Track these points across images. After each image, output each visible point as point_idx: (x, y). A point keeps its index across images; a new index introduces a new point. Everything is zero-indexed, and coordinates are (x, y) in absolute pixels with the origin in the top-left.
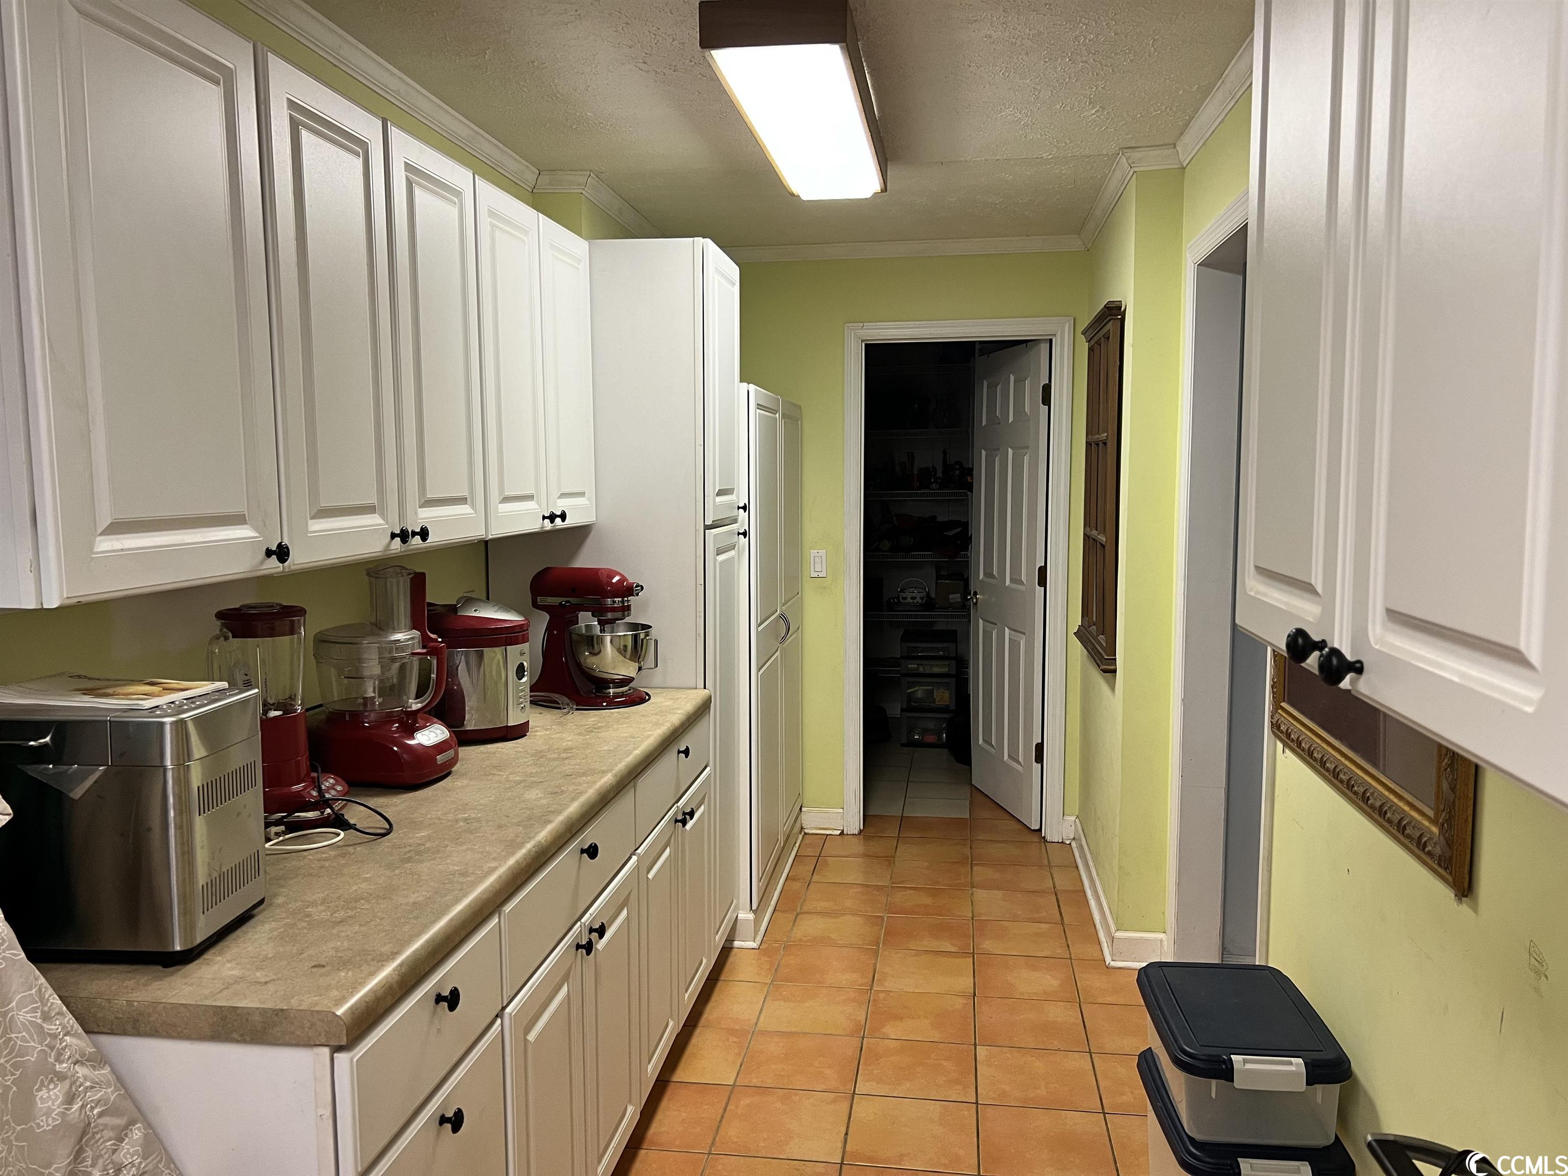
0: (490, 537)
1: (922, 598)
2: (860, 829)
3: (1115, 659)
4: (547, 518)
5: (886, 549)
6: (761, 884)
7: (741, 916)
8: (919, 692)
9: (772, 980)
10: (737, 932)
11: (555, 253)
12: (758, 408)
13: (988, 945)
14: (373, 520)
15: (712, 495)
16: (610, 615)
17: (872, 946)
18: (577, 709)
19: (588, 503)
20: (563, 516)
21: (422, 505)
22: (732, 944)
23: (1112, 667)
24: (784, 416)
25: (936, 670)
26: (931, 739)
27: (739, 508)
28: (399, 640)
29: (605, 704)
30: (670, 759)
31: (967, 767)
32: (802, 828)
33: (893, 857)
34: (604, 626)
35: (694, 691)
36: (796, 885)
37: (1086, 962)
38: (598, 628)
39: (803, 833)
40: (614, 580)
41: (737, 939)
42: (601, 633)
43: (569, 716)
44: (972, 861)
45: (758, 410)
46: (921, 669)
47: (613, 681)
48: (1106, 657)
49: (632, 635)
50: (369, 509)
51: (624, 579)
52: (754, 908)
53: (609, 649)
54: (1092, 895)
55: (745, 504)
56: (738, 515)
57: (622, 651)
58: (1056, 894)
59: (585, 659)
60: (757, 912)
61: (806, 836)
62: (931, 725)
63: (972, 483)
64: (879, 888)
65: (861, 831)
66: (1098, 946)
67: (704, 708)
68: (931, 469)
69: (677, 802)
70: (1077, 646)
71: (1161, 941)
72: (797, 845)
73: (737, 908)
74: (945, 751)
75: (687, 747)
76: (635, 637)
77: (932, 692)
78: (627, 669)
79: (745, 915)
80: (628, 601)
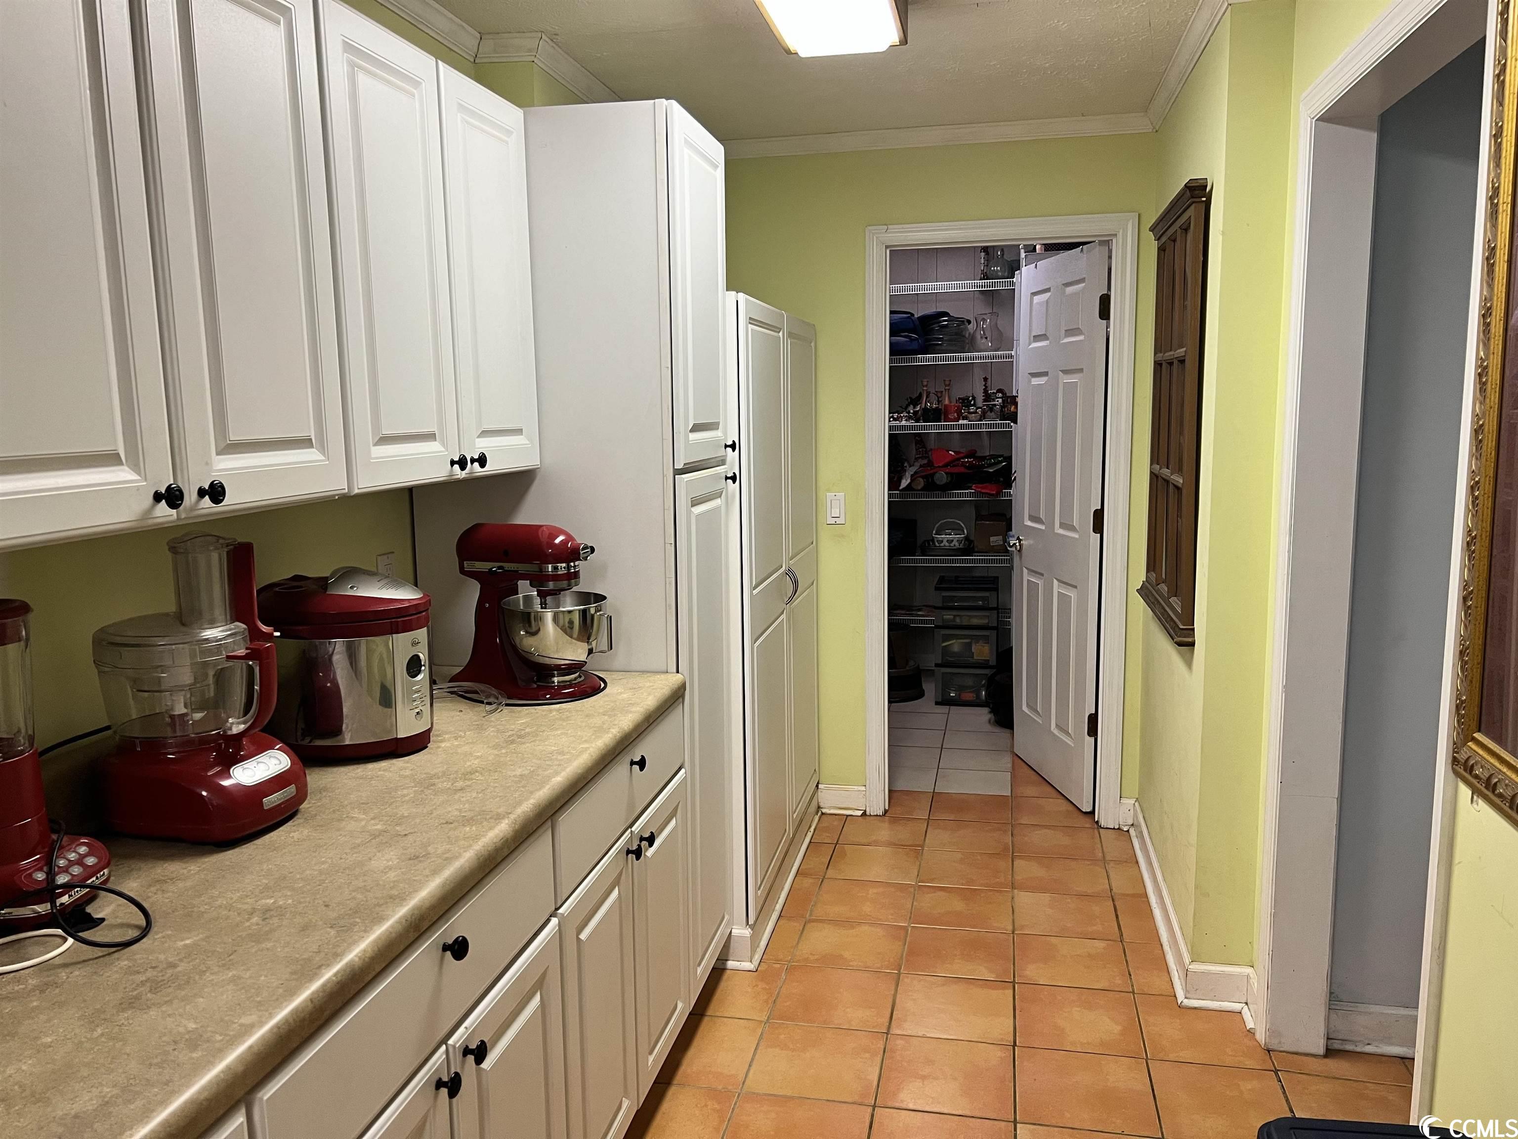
0: (356, 491)
1: (959, 541)
2: (885, 809)
3: (1193, 630)
4: (456, 463)
5: (919, 488)
6: (759, 892)
7: (736, 932)
8: (956, 646)
9: (768, 1017)
10: (731, 951)
11: (465, 117)
12: (750, 323)
13: (1033, 971)
14: (123, 475)
15: (682, 429)
16: (551, 585)
17: (892, 970)
18: (507, 705)
19: (528, 442)
20: (482, 461)
21: (223, 450)
22: (724, 964)
23: (1190, 640)
24: (791, 335)
25: (975, 622)
26: (969, 696)
27: (726, 446)
28: (207, 639)
29: (548, 696)
30: (621, 771)
31: (1008, 731)
32: (819, 807)
33: (922, 846)
34: (545, 597)
35: (663, 676)
36: (807, 882)
37: (1152, 998)
38: (538, 600)
39: (820, 814)
40: (557, 541)
41: (731, 959)
42: (542, 608)
43: (494, 717)
44: (1013, 853)
45: (750, 325)
46: (958, 620)
47: (558, 667)
48: (1182, 627)
49: (579, 610)
50: (111, 459)
51: (570, 538)
52: (751, 922)
53: (549, 626)
54: (1157, 903)
55: (734, 441)
56: (726, 456)
57: (567, 629)
58: (1113, 900)
59: (521, 640)
60: (755, 927)
61: (823, 816)
62: (969, 682)
63: (1016, 413)
64: (903, 888)
65: (886, 811)
66: (1166, 974)
67: (677, 696)
68: (971, 398)
69: (631, 826)
70: (1139, 603)
71: (1248, 976)
72: (812, 829)
73: (730, 923)
74: (985, 710)
75: (643, 757)
76: (584, 613)
77: (969, 645)
78: (575, 652)
79: (741, 931)
80: (575, 566)
